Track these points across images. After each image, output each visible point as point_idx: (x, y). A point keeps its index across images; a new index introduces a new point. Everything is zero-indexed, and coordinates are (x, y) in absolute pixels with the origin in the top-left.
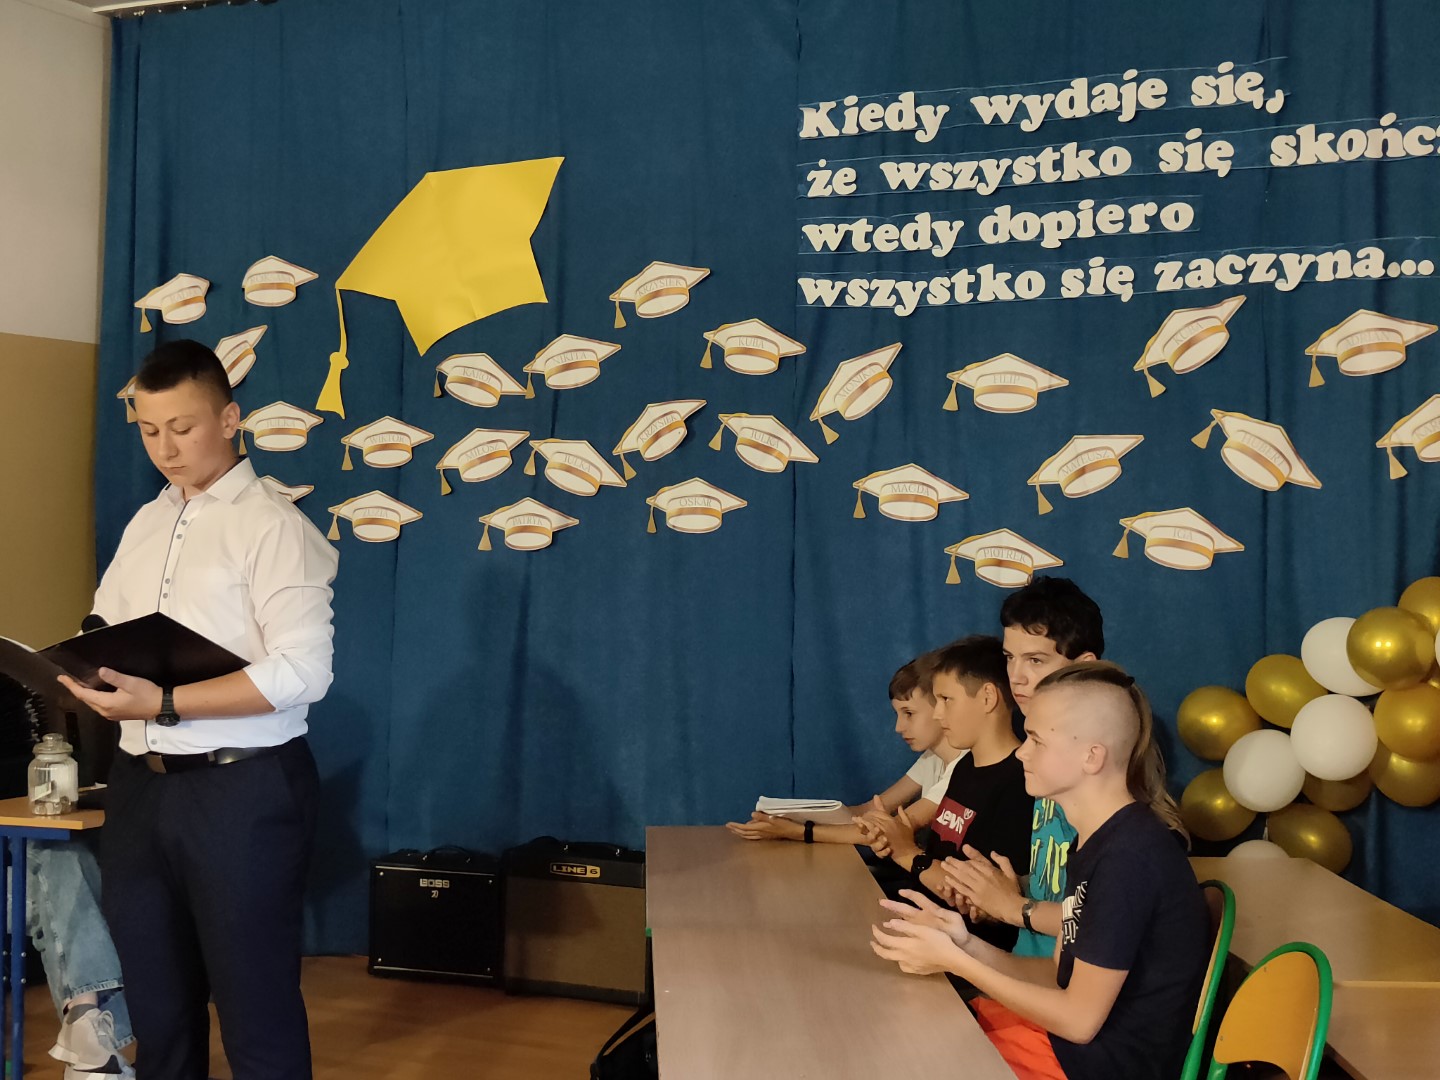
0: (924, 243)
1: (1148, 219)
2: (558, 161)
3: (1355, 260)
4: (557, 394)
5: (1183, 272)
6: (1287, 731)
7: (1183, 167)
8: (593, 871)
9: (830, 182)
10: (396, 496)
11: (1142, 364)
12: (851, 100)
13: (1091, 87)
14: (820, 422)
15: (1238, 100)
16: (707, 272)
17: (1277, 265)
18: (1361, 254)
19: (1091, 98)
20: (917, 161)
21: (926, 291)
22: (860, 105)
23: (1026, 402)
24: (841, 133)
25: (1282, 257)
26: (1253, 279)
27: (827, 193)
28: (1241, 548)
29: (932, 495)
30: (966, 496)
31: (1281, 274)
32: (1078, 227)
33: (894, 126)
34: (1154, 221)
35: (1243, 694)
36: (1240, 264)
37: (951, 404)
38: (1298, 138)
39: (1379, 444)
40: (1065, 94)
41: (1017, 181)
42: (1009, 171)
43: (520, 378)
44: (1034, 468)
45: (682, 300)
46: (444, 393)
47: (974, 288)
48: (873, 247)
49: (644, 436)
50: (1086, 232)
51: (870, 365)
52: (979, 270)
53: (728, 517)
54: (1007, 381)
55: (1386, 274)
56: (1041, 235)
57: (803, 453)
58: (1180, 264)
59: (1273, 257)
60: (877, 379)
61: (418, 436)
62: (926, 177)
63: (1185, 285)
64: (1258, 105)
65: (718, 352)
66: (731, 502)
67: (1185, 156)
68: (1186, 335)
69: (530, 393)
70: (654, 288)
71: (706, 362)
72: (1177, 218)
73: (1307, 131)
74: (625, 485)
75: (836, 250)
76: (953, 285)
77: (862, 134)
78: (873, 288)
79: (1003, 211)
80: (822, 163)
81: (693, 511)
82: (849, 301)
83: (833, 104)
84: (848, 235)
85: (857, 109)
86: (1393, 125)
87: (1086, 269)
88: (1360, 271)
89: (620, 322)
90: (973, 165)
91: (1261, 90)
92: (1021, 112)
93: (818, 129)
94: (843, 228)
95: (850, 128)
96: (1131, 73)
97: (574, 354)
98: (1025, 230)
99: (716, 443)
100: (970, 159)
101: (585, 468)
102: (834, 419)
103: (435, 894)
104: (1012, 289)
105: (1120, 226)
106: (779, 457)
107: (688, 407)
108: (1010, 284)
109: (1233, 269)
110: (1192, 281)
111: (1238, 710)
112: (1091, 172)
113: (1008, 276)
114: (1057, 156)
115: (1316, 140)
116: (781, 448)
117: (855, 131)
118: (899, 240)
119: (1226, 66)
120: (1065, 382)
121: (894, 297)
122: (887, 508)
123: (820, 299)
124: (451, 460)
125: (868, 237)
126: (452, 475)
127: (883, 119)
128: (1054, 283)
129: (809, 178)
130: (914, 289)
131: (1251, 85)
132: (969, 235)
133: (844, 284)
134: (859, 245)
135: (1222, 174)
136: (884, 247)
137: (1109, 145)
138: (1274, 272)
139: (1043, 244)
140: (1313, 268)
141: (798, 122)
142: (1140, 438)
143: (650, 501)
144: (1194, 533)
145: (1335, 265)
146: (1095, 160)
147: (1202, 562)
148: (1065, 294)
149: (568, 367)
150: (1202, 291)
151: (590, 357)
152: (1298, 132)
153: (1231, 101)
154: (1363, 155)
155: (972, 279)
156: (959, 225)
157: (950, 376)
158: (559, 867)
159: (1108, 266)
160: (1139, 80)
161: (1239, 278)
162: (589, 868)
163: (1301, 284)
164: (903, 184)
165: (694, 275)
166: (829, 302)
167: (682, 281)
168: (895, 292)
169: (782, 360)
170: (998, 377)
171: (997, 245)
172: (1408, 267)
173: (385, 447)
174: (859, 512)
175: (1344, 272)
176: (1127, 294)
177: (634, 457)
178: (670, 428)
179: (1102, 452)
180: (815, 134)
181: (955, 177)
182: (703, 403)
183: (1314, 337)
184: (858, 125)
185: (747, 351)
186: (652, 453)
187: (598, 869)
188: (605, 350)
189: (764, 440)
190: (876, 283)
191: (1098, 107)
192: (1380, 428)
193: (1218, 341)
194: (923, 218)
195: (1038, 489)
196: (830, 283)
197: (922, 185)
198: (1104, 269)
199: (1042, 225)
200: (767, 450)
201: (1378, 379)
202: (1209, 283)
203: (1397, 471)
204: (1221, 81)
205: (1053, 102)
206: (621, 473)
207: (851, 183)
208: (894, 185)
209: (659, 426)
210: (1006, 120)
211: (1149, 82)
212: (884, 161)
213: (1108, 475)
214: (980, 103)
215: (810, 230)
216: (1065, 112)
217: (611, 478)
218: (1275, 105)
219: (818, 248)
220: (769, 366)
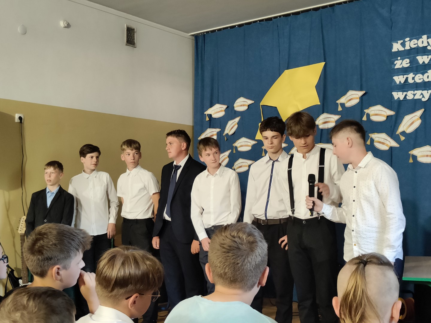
2: (323, 63)
4: (322, 130)
9: (401, 64)
12: (407, 39)
14: (399, 134)
16: (365, 92)
20: (428, 55)
22: (410, 40)
24: (405, 49)
27: (401, 67)
33: (421, 45)
45: (357, 101)
48: (415, 81)
51: (415, 116)
57: (394, 144)
60: (416, 120)
65: (368, 115)
70: (350, 98)
71: (365, 118)
75: (403, 83)
77: (411, 49)
78: (415, 93)
80: (399, 58)
82: (408, 98)
83: (402, 41)
84: (407, 78)
85: (409, 42)
89: (340, 109)
93: (398, 49)
94: (405, 76)
95: (407, 47)
97: (327, 119)
99: (369, 142)
102: (403, 133)
106: (387, 145)
116: (387, 143)
117: (409, 48)
118: (423, 79)
121: (421, 96)
122: (420, 159)
123: (399, 98)
125: (413, 78)
127: (417, 44)
129: (395, 63)
130: (428, 93)
133: (406, 93)
134: (410, 81)
136: (418, 81)
141: (391, 47)
149: (325, 123)
151: (332, 119)
164: (424, 62)
165: (361, 93)
166: (401, 99)
167: (357, 95)
168: (422, 94)
169: (387, 117)
174: (411, 161)
184: (410, 46)
185: (376, 115)
188: (336, 117)
189: (382, 141)
196: (401, 93)
197: (430, 62)
200: (383, 143)
207: (408, 63)
208: (421, 63)
212: (418, 56)
215: (396, 78)
219: (398, 83)
220: (384, 119)
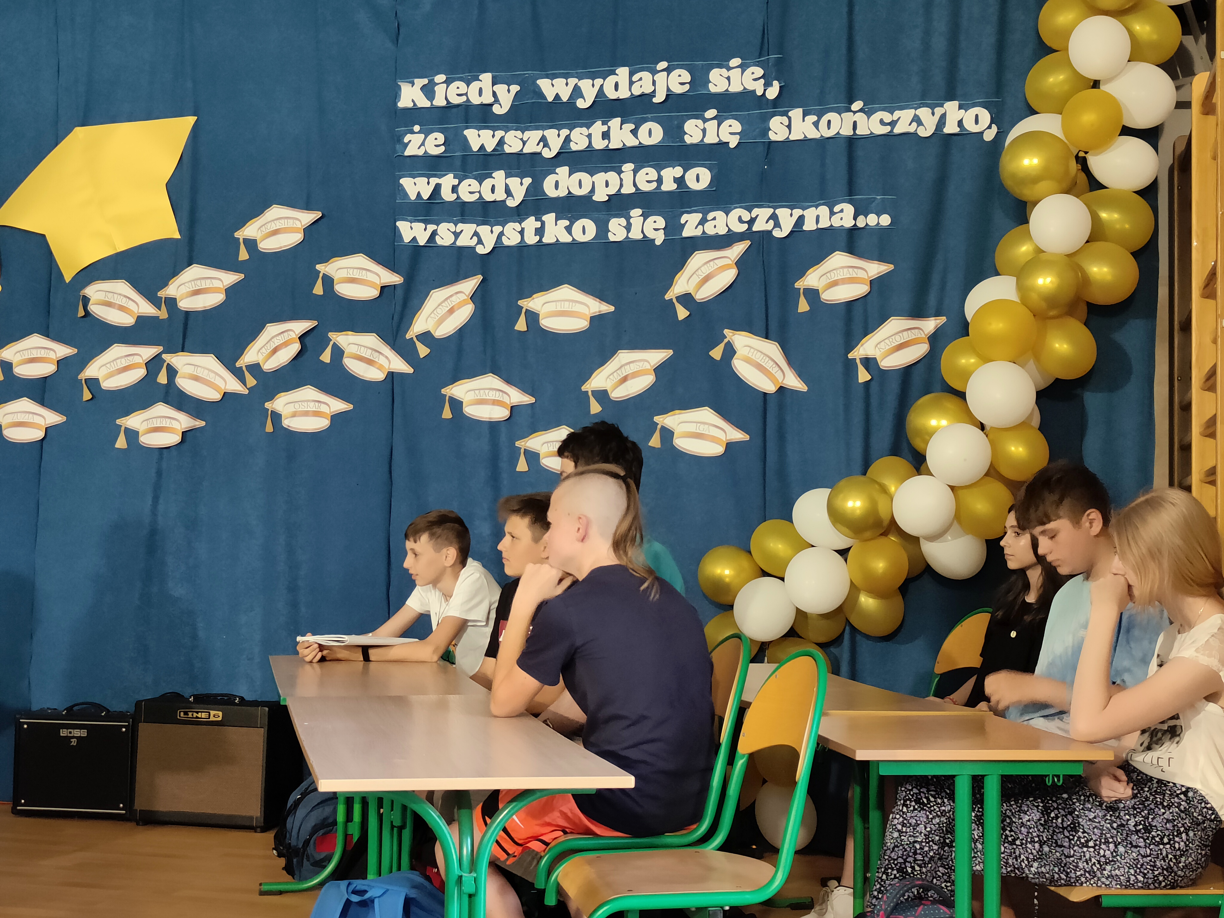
0: (501, 195)
1: (676, 180)
2: (192, 120)
3: (832, 213)
4: (187, 314)
5: (703, 222)
6: (783, 579)
7: (702, 140)
8: (216, 715)
9: (423, 144)
10: (42, 401)
11: (672, 294)
12: (440, 78)
13: (631, 74)
14: (415, 339)
15: (745, 88)
16: (319, 214)
17: (774, 217)
18: (837, 209)
19: (631, 83)
20: (494, 129)
21: (501, 234)
22: (448, 82)
23: (581, 324)
24: (432, 104)
25: (778, 211)
26: (755, 228)
27: (421, 152)
28: (747, 437)
29: (506, 399)
30: (533, 400)
31: (777, 225)
32: (621, 185)
33: (476, 100)
34: (680, 181)
35: (750, 552)
36: (746, 216)
37: (521, 325)
38: (790, 119)
39: (850, 356)
40: (611, 80)
41: (574, 147)
42: (568, 139)
43: (156, 302)
44: (586, 376)
45: (298, 237)
46: (87, 314)
47: (540, 232)
48: (458, 197)
49: (263, 350)
50: (628, 189)
51: (457, 293)
52: (544, 218)
53: (336, 418)
54: (566, 307)
55: (855, 225)
56: (593, 191)
57: (400, 366)
58: (700, 215)
59: (771, 210)
60: (461, 305)
61: (63, 351)
62: (501, 142)
63: (704, 232)
64: (759, 93)
65: (328, 282)
66: (339, 406)
67: (704, 131)
68: (706, 270)
69: (163, 314)
70: (273, 227)
71: (318, 290)
72: (698, 180)
73: (796, 113)
74: (246, 392)
75: (428, 199)
76: (523, 229)
77: (450, 107)
78: (458, 231)
79: (563, 171)
80: (417, 128)
81: (306, 414)
82: (439, 241)
83: (425, 81)
84: (438, 187)
85: (445, 85)
86: (861, 110)
87: (628, 218)
88: (836, 222)
89: (244, 255)
90: (538, 134)
91: (762, 81)
92: (577, 92)
93: (413, 101)
94: (434, 181)
95: (440, 101)
96: (663, 65)
97: (203, 282)
98: (580, 186)
99: (326, 357)
100: (537, 128)
101: (211, 377)
102: (426, 337)
103: (74, 742)
104: (570, 233)
105: (655, 185)
106: (380, 368)
107: (301, 326)
108: (569, 229)
109: (740, 220)
110: (710, 229)
111: (744, 562)
112: (631, 142)
113: (567, 223)
114: (605, 128)
115: (804, 121)
116: (382, 361)
117: (444, 103)
118: (479, 192)
119: (735, 62)
120: (612, 309)
121: (475, 238)
122: (470, 411)
123: (414, 239)
124: (92, 370)
125: (454, 189)
126: (92, 384)
127: (466, 94)
128: (603, 229)
129: (406, 140)
130: (492, 232)
131: (755, 76)
132: (535, 189)
133: (435, 227)
134: (447, 195)
135: (732, 145)
136: (467, 198)
137: (645, 120)
138: (771, 222)
139: (594, 198)
140: (801, 220)
141: (396, 94)
142: (670, 352)
143: (268, 405)
144: (711, 428)
145: (818, 218)
146: (634, 132)
147: (717, 450)
148: (612, 238)
149: (197, 292)
150: (717, 237)
151: (217, 284)
152: (790, 114)
153: (740, 89)
154: (838, 133)
155: (538, 225)
156: (528, 181)
157: (520, 303)
158: (186, 713)
159: (645, 216)
160: (669, 70)
161: (746, 226)
162: (212, 713)
163: (792, 232)
164: (482, 147)
165: (308, 217)
166: (422, 241)
167: (298, 222)
168: (476, 234)
169: (383, 288)
170: (559, 304)
171: (558, 199)
172: (872, 220)
173: (32, 360)
174: (447, 414)
175: (824, 223)
176: (659, 238)
177: (255, 369)
178: (286, 344)
179: (641, 364)
180: (411, 105)
181: (524, 143)
182: (315, 323)
183: (802, 274)
184: (446, 98)
185: (352, 280)
186: (269, 366)
187: (220, 714)
188: (230, 278)
189: (367, 354)
190: (460, 226)
191: (637, 90)
192: (851, 343)
193: (730, 275)
194: (499, 176)
195: (590, 393)
196: (422, 225)
197: (497, 148)
198: (642, 218)
199: (593, 183)
200: (370, 362)
201: (850, 305)
202: (723, 231)
203: (863, 376)
204: (732, 73)
205: (602, 86)
206: (243, 381)
207: (440, 145)
208: (475, 148)
209: (277, 342)
210: (565, 98)
211: (677, 72)
212: (467, 128)
213: (646, 381)
214: (544, 84)
215: (406, 182)
216: (611, 94)
217: (234, 385)
218: (773, 92)
219: (413, 197)
220: (372, 293)
